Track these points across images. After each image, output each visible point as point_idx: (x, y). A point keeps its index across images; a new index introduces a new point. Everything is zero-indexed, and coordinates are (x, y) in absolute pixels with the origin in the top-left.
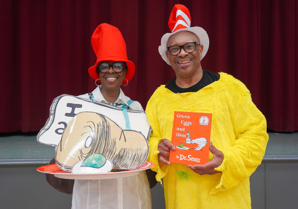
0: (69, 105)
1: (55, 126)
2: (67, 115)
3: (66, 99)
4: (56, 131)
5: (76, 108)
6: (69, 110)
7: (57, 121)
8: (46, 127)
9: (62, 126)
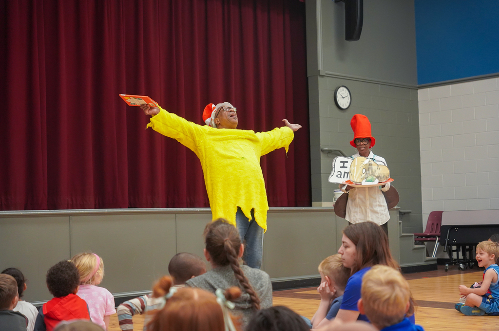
0: (341, 162)
1: (336, 173)
2: (341, 167)
3: (340, 159)
4: (337, 176)
5: (345, 164)
6: (342, 165)
7: (336, 171)
8: (332, 174)
9: (339, 173)
